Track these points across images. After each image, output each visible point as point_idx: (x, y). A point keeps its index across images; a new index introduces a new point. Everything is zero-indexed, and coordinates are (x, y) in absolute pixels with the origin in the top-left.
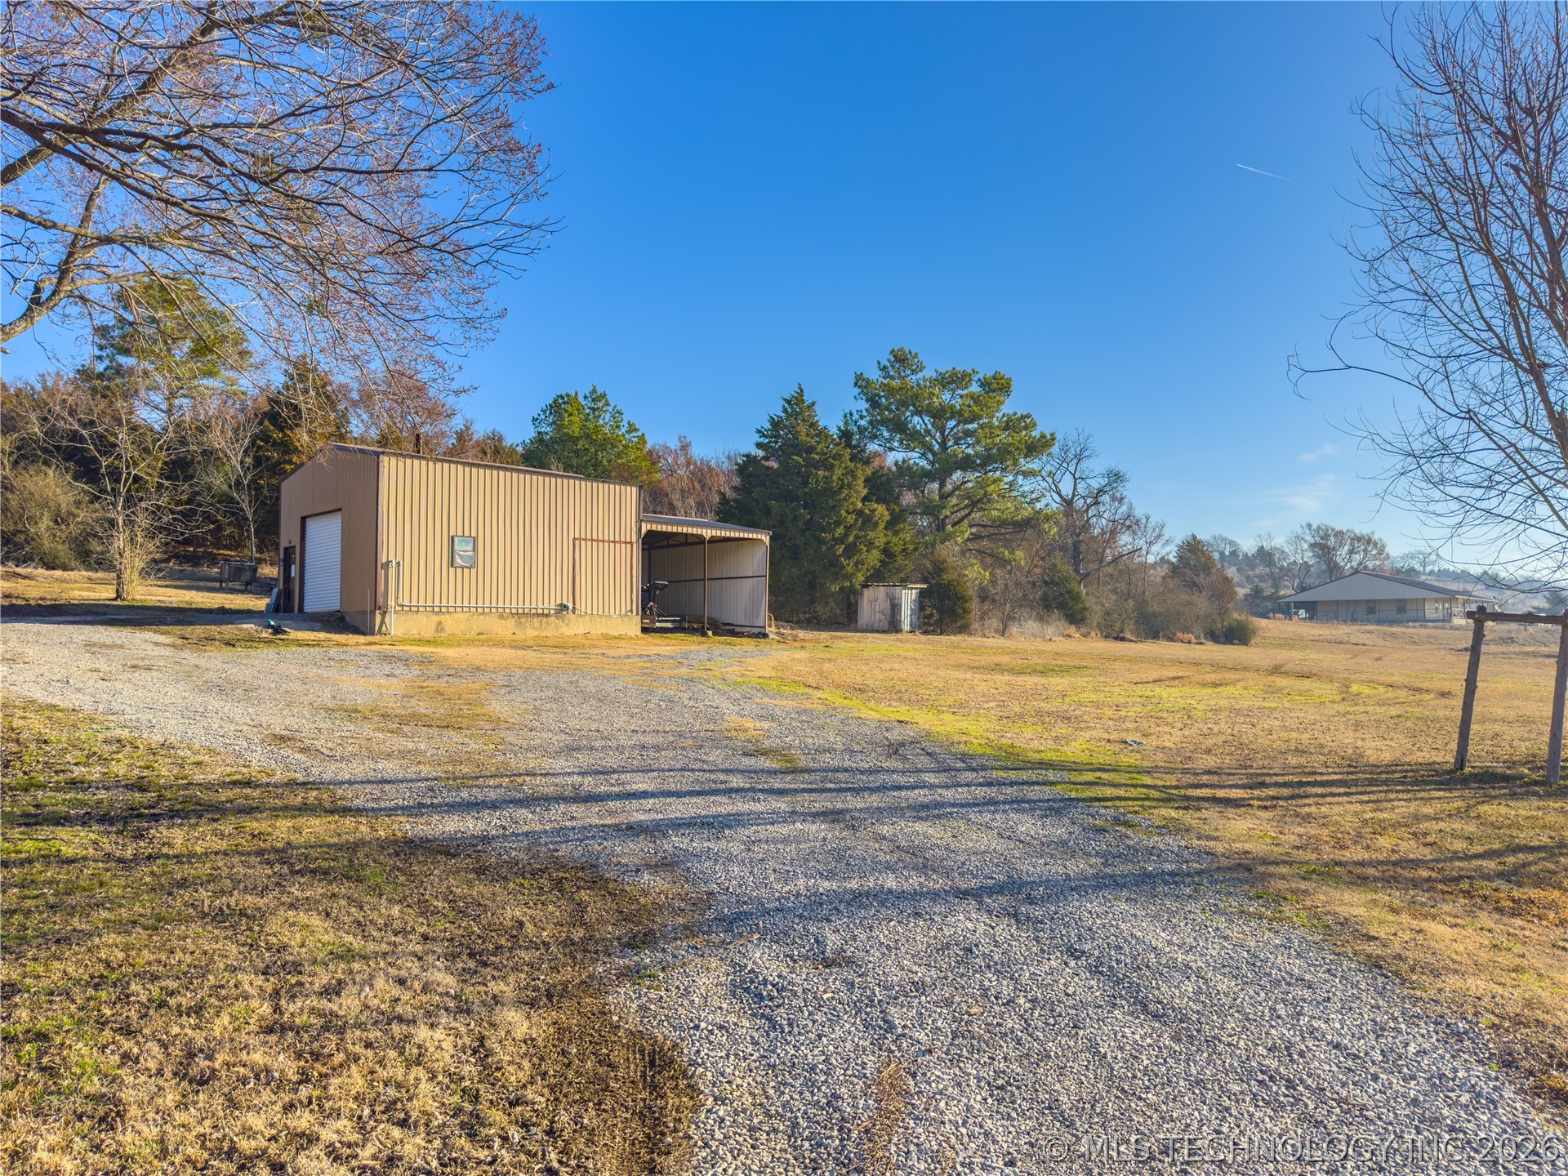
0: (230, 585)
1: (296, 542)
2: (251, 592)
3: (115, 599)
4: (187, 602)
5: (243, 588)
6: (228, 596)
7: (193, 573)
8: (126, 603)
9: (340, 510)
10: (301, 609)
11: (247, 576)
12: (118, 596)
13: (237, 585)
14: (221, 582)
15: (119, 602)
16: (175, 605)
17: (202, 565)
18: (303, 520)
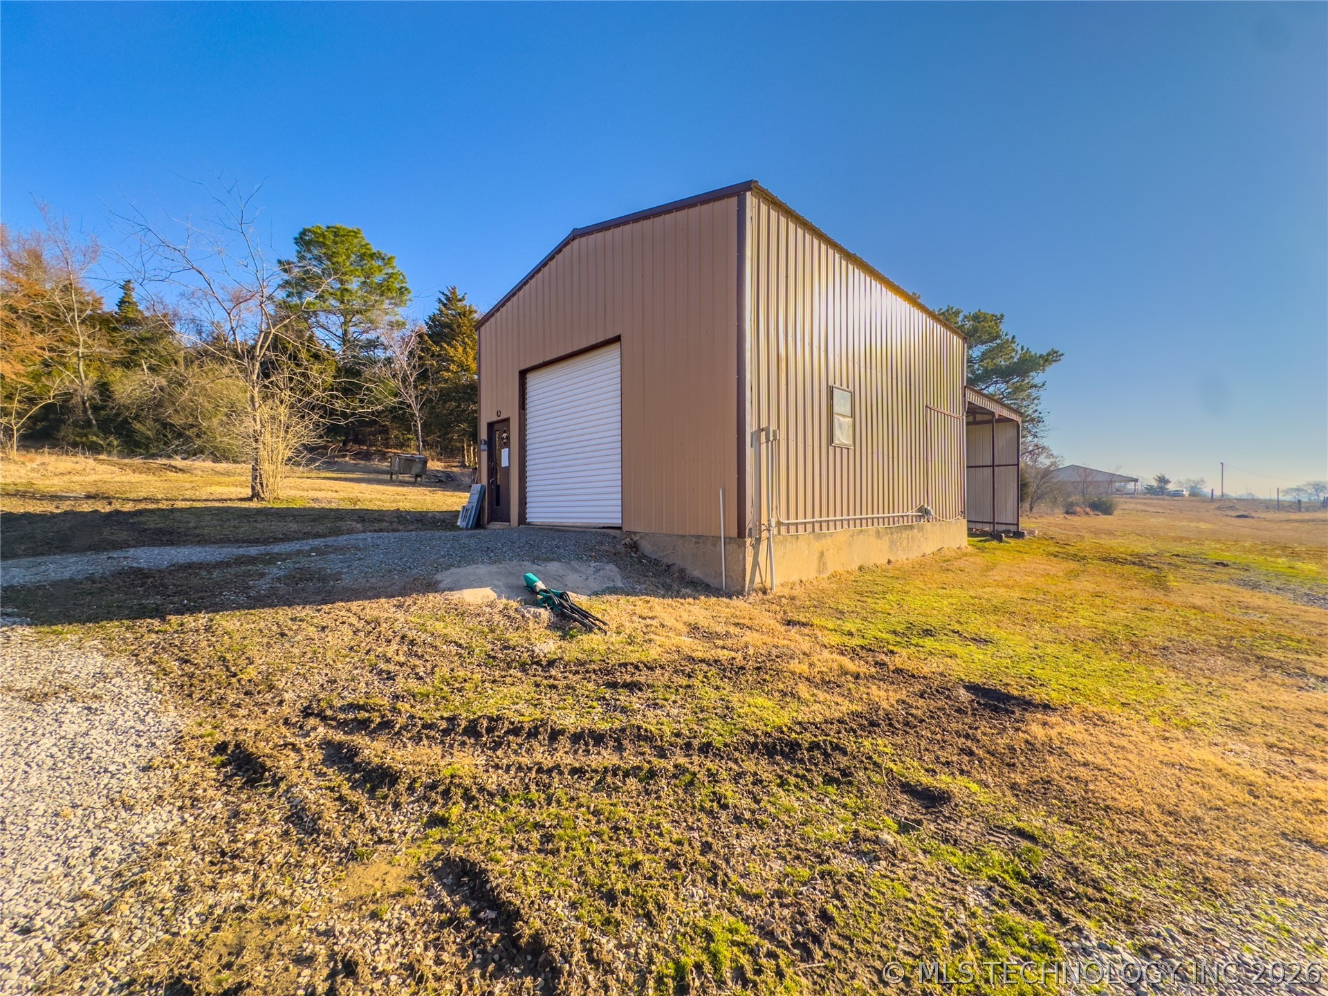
0: (401, 477)
1: (512, 413)
2: (421, 485)
3: (250, 499)
4: (350, 500)
5: (413, 479)
6: (400, 489)
7: (366, 467)
8: (264, 504)
9: (617, 339)
10: (522, 519)
11: (416, 468)
12: (255, 495)
13: (407, 478)
14: (392, 474)
15: (254, 504)
16: (334, 506)
17: (373, 460)
18: (523, 374)
